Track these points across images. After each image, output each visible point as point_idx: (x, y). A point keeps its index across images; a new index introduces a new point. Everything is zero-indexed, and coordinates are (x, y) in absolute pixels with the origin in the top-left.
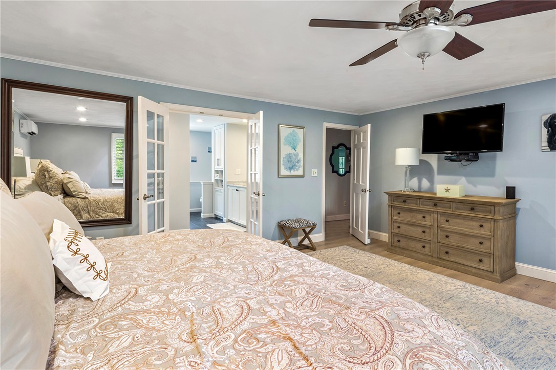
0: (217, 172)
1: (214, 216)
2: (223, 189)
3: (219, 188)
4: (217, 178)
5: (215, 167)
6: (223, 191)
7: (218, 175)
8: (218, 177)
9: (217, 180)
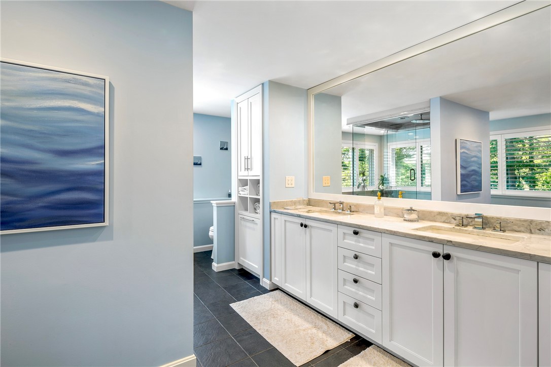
0: (243, 183)
1: (237, 268)
2: (260, 216)
3: (249, 215)
4: (243, 194)
5: (238, 172)
6: (260, 222)
7: (247, 187)
8: (246, 192)
9: (243, 199)
